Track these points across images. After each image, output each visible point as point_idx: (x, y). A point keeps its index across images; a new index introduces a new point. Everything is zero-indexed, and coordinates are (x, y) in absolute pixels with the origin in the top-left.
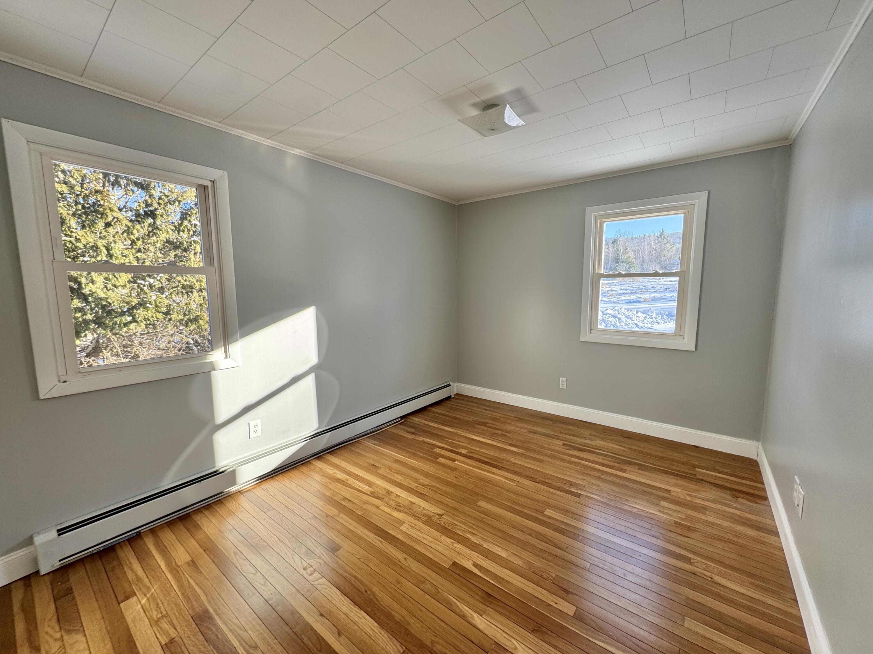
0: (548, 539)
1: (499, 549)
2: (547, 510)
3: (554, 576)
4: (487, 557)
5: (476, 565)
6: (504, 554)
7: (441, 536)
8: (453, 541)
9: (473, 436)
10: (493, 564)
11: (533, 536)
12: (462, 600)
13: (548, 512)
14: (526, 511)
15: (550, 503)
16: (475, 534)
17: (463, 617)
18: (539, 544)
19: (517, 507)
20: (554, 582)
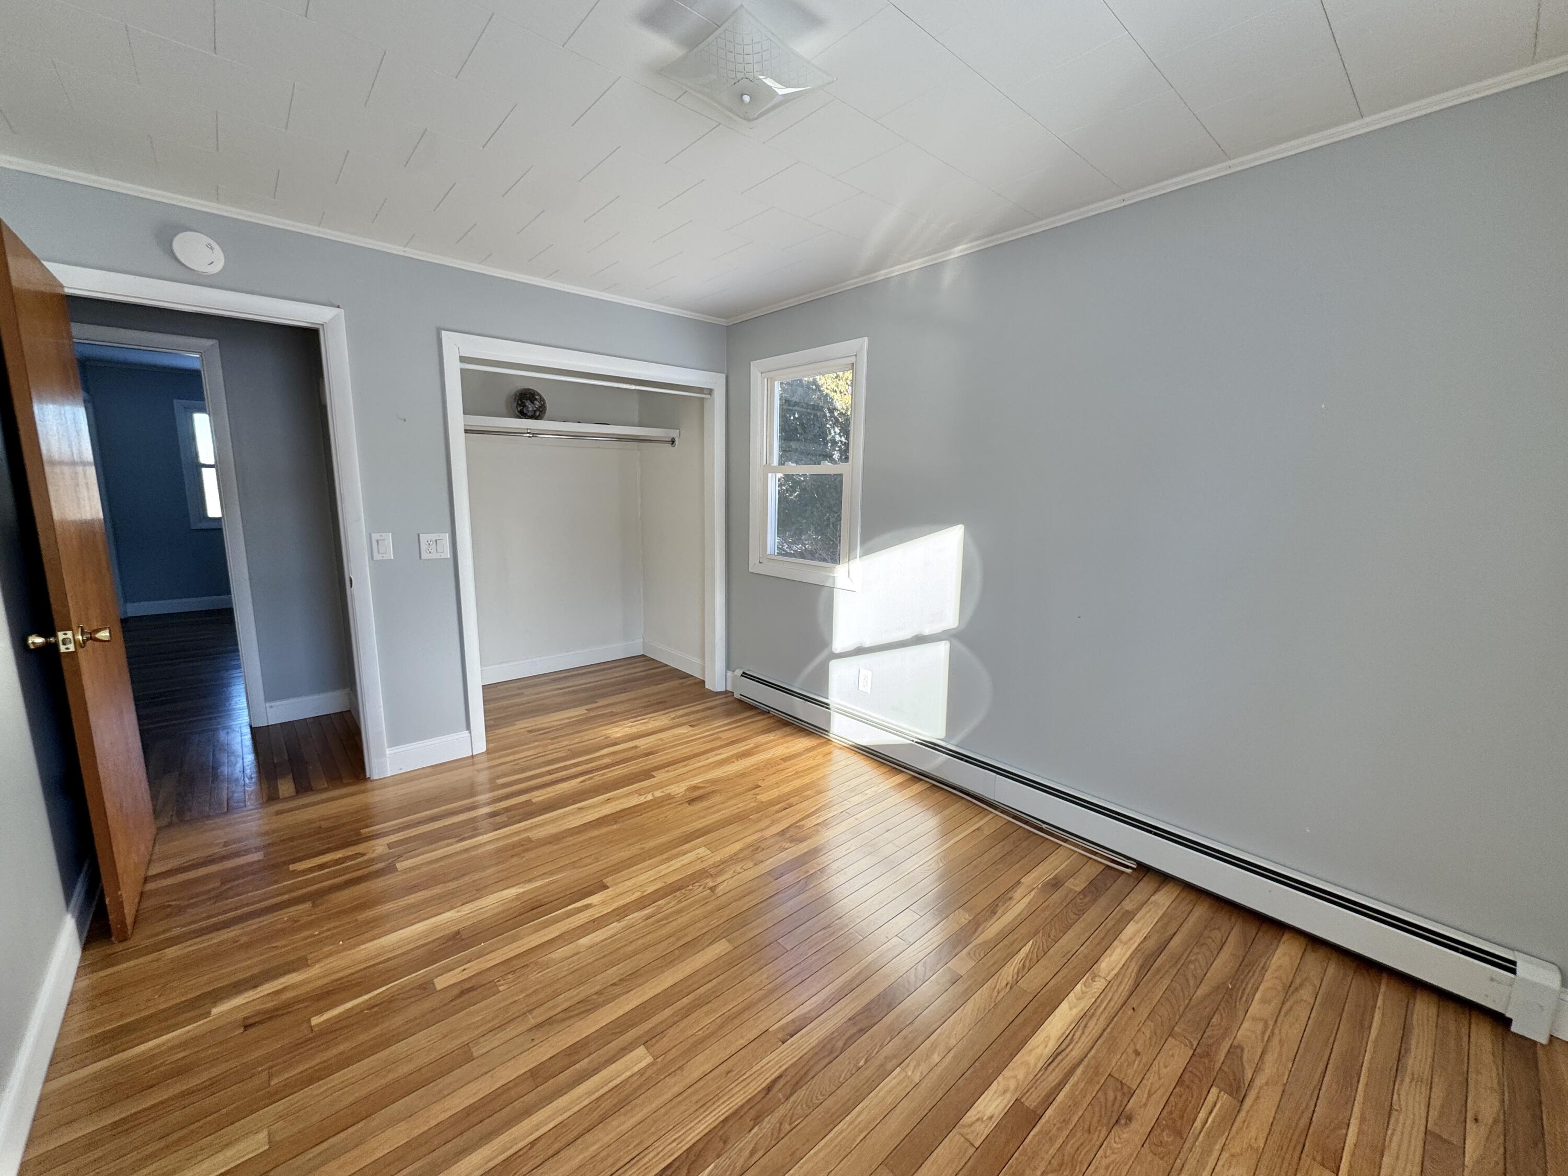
0: (571, 1017)
1: (598, 939)
2: (649, 1059)
3: (501, 988)
4: (594, 921)
5: (587, 907)
6: (585, 941)
7: (665, 882)
8: (645, 894)
9: (1076, 1012)
10: (573, 926)
11: (595, 997)
12: (548, 884)
13: (639, 1059)
14: (667, 1012)
15: (670, 1081)
16: (646, 919)
17: (530, 881)
18: (573, 997)
19: (686, 1001)
20: (492, 984)
